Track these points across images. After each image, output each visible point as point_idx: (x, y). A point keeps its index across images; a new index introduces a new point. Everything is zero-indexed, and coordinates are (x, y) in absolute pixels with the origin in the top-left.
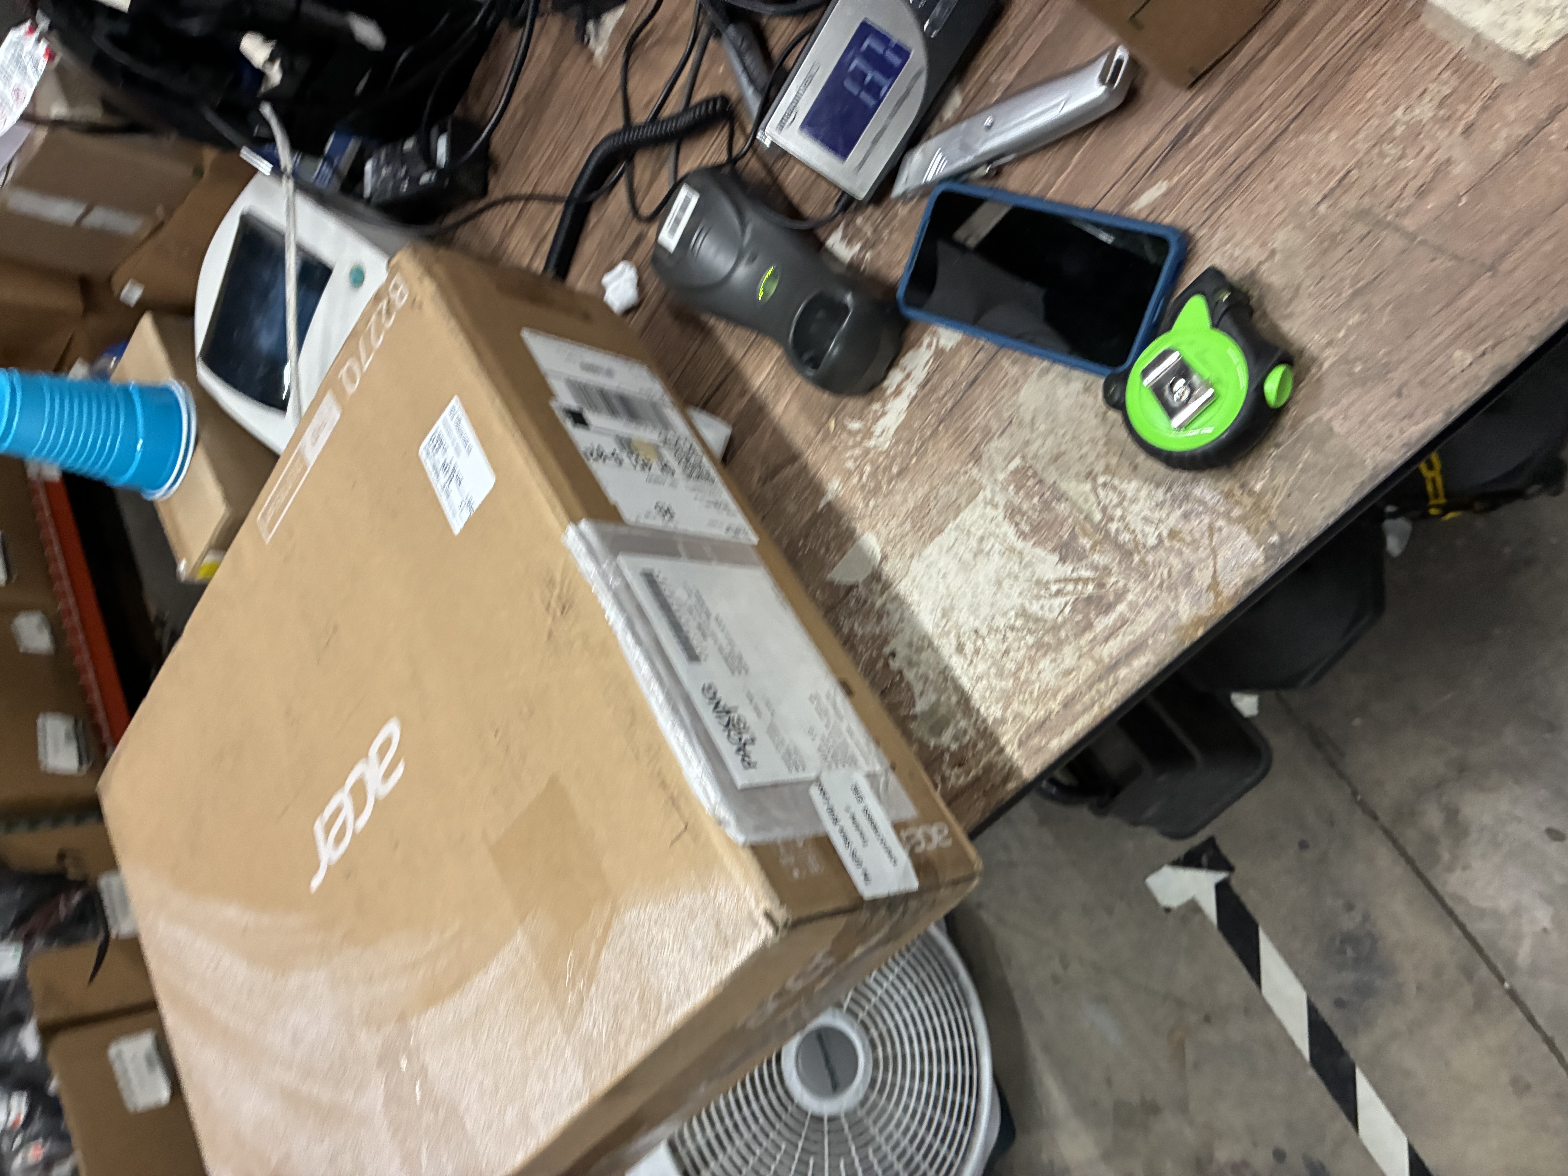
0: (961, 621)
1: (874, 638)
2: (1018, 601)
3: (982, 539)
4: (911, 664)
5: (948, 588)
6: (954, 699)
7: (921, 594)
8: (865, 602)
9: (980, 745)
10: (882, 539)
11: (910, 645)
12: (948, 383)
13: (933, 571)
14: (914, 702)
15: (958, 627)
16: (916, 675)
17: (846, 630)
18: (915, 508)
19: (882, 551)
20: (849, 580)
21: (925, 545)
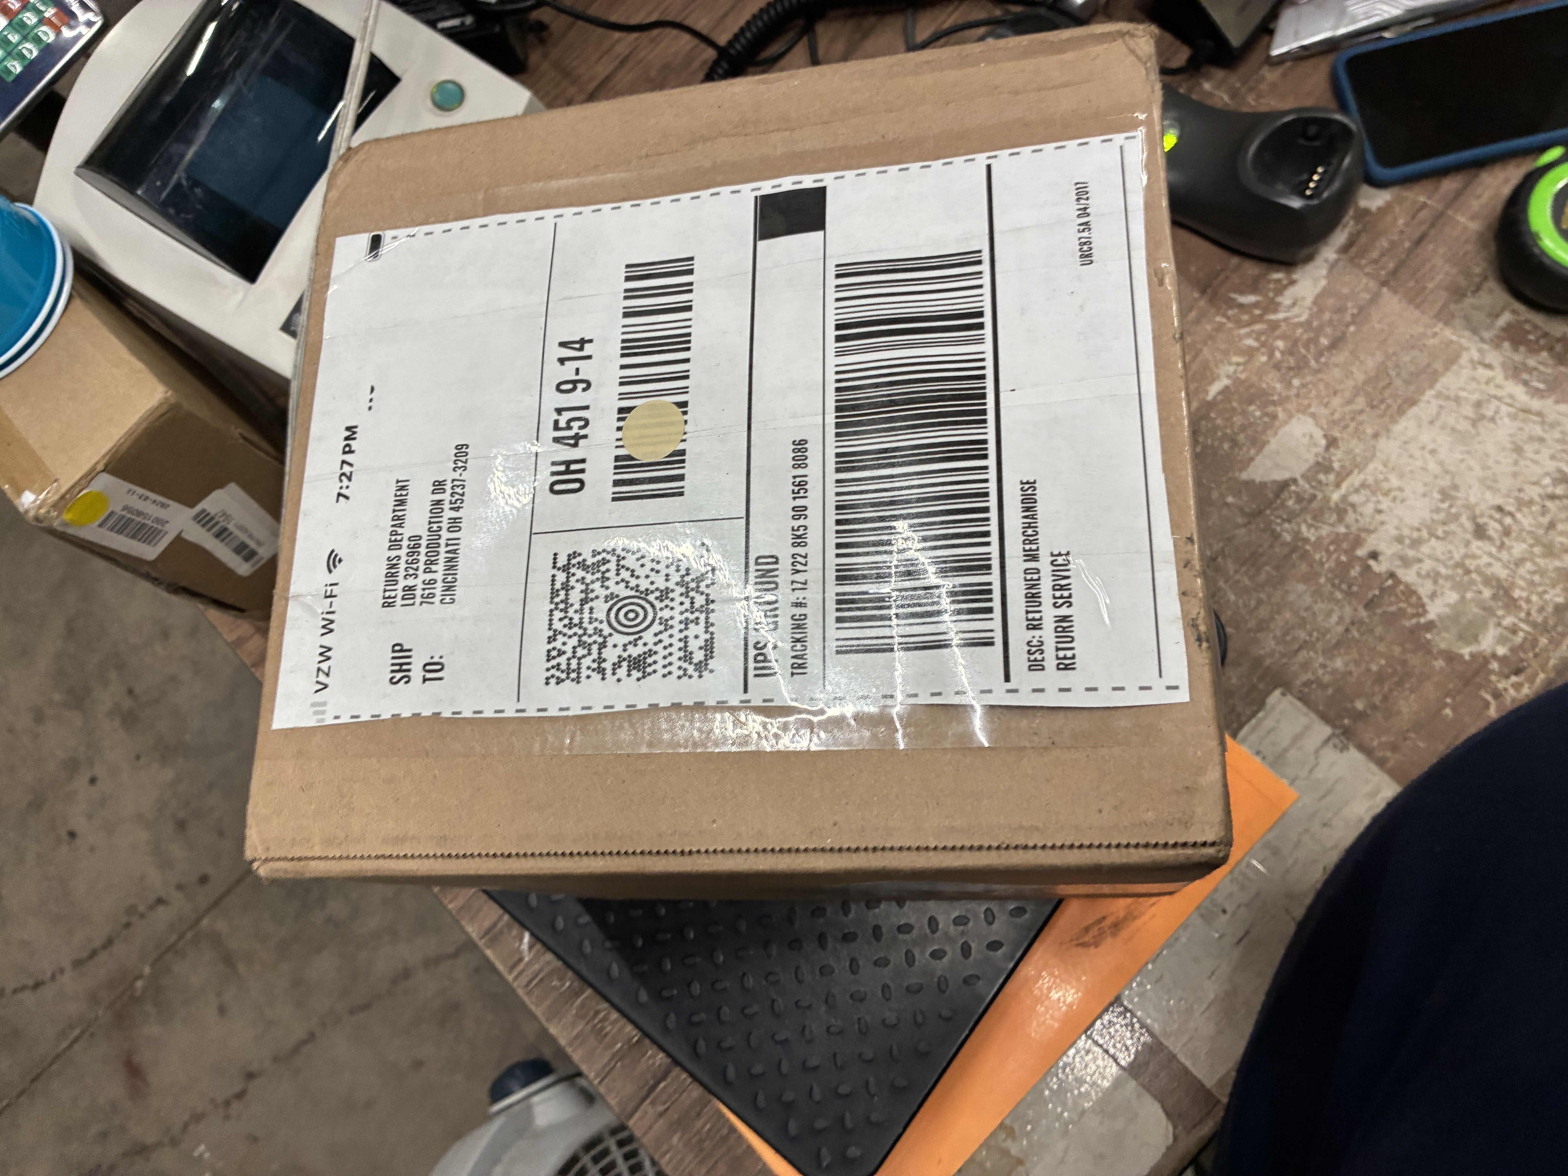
0: (1473, 500)
1: (1337, 540)
2: (1551, 466)
3: (1478, 404)
4: (1406, 562)
5: (1441, 464)
6: (1487, 593)
7: (1401, 476)
8: (1314, 497)
9: (1543, 641)
10: (1324, 422)
11: (1400, 540)
12: (1384, 243)
13: (1413, 448)
14: (1423, 606)
15: (1468, 507)
16: (1418, 574)
17: (1288, 538)
18: (1367, 382)
19: (1325, 436)
20: (1280, 476)
21: (1394, 420)
